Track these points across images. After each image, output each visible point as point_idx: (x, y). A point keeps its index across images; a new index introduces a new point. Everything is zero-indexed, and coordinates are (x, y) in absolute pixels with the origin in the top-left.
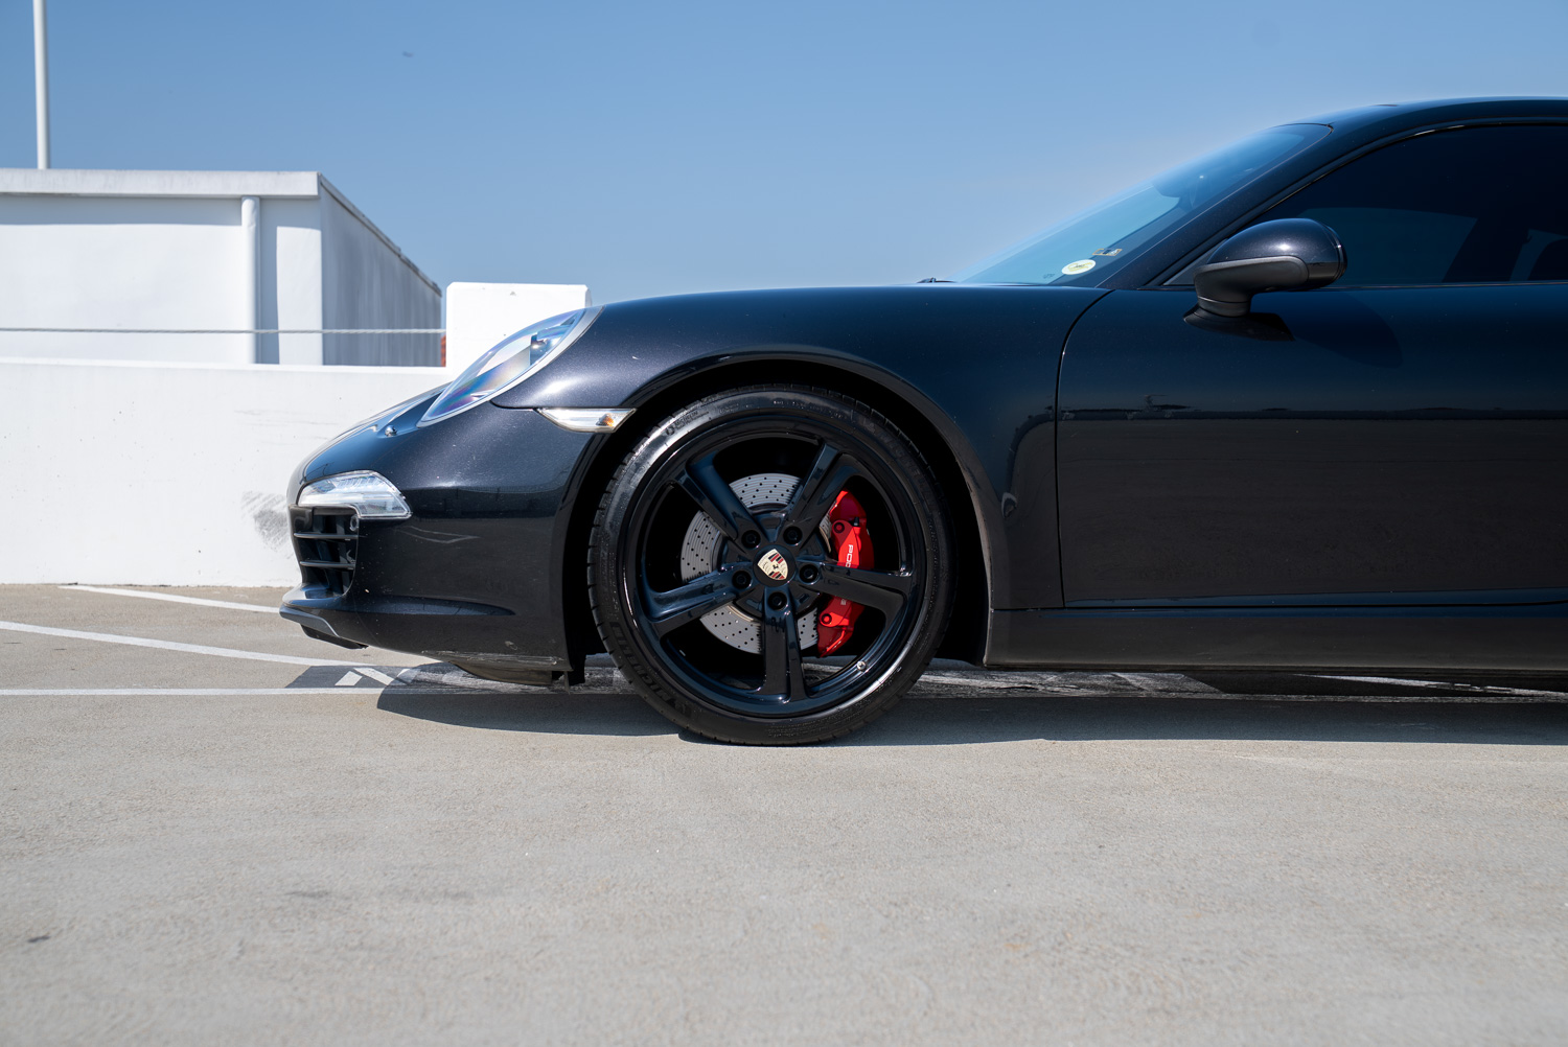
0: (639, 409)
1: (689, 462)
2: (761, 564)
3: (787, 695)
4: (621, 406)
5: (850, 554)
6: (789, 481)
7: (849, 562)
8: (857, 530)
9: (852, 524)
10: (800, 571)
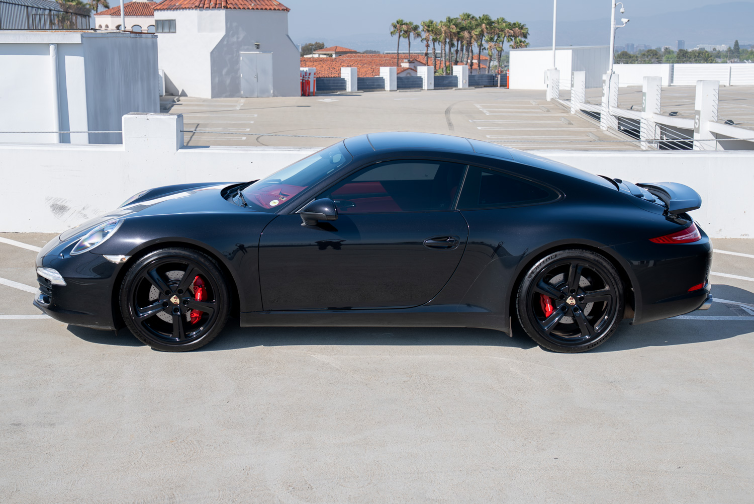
1: (148, 271)
2: (171, 300)
3: (179, 338)
5: (199, 296)
6: (182, 273)
7: (198, 298)
8: (201, 289)
9: (199, 287)
10: (183, 302)
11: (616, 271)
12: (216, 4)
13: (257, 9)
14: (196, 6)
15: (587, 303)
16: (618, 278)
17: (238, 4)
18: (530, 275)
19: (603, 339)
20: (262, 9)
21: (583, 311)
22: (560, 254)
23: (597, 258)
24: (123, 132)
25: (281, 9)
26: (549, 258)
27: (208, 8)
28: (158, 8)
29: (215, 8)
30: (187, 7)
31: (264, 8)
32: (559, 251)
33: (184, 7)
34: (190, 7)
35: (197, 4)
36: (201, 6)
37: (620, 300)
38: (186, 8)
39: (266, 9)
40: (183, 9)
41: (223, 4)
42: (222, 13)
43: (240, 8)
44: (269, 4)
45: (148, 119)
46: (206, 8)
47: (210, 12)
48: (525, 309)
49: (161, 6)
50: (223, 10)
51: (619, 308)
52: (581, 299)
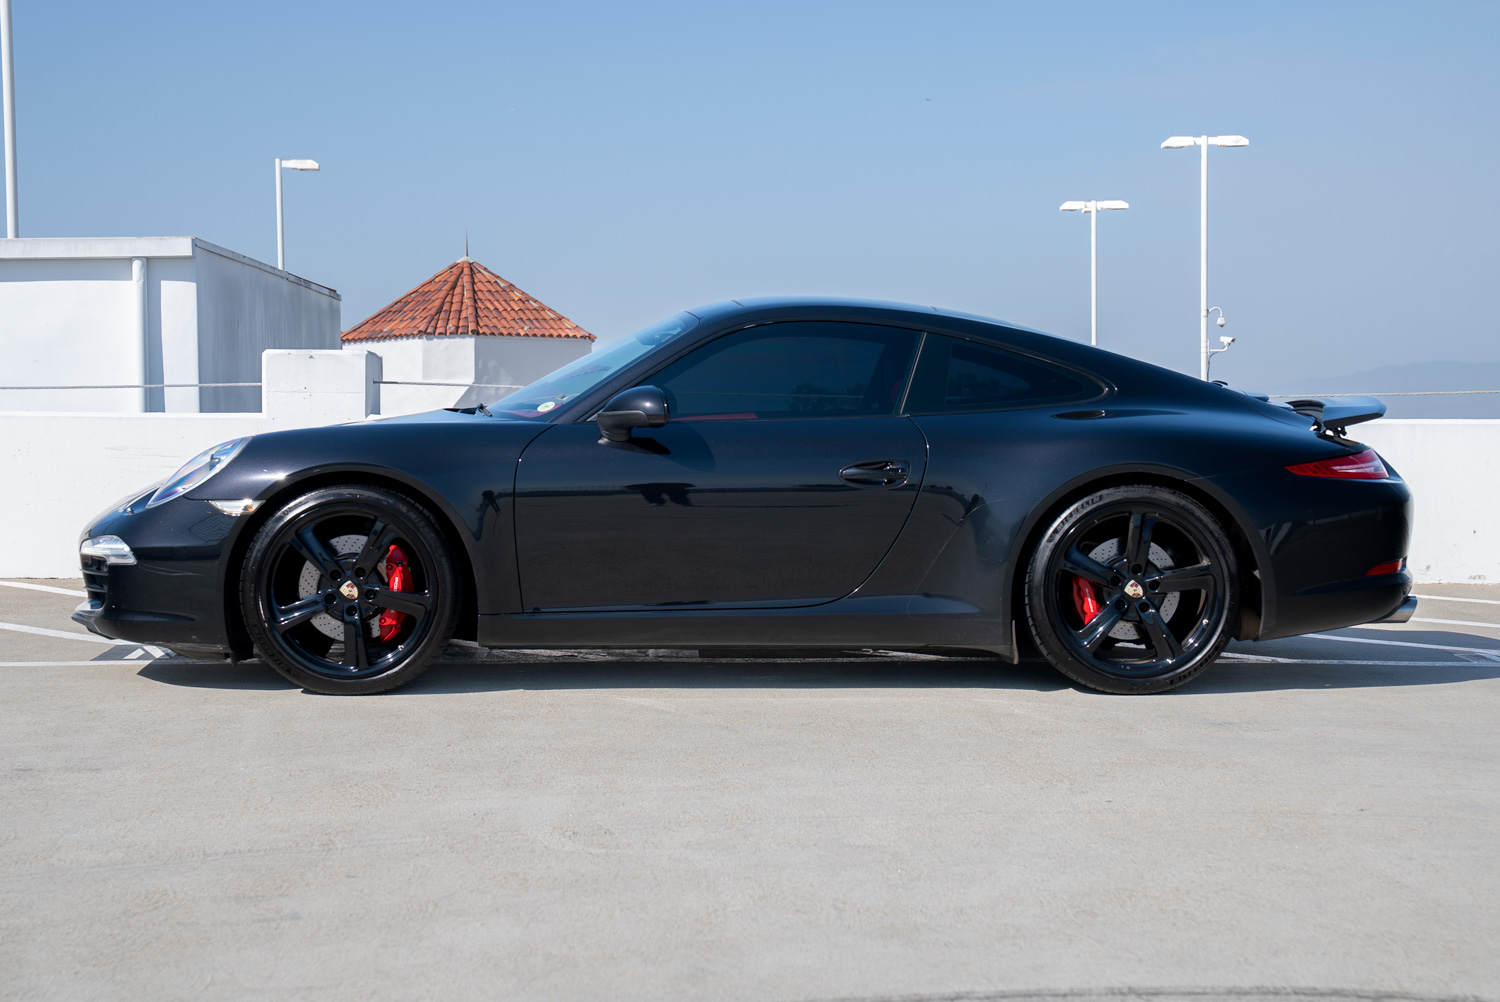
0: (268, 501)
1: (297, 531)
2: (342, 589)
3: (357, 666)
4: (256, 499)
5: (396, 584)
6: (363, 539)
7: (396, 587)
8: (400, 568)
9: (397, 565)
10: (365, 594)
11: (1221, 528)
12: (458, 328)
13: (535, 335)
14: (420, 332)
15: (1166, 594)
16: (1227, 541)
17: (499, 327)
18: (1051, 536)
19: (1201, 665)
20: (543, 336)
21: (1158, 610)
22: (1109, 495)
23: (1183, 502)
24: (264, 384)
25: (579, 335)
26: (1087, 503)
27: (443, 334)
28: (350, 337)
29: (455, 333)
30: (403, 333)
31: (547, 334)
32: (1108, 488)
33: (397, 334)
34: (409, 333)
35: (422, 327)
36: (430, 330)
37: (1232, 587)
38: (401, 336)
39: (551, 336)
40: (396, 337)
41: (472, 326)
42: (468, 344)
43: (502, 334)
44: (556, 327)
45: (311, 357)
46: (439, 334)
47: (446, 342)
48: (1043, 603)
49: (356, 333)
50: (471, 337)
51: (1231, 601)
52: (1155, 585)
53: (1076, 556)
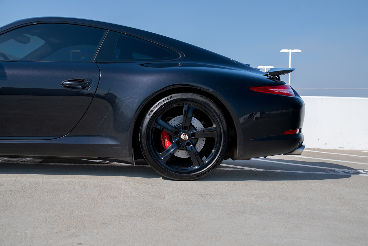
11: (221, 112)
15: (198, 139)
16: (223, 117)
18: (150, 113)
19: (211, 169)
21: (194, 146)
22: (175, 96)
23: (205, 100)
26: (165, 99)
32: (174, 93)
37: (224, 136)
48: (145, 141)
51: (224, 142)
52: (193, 135)
53: (161, 122)
